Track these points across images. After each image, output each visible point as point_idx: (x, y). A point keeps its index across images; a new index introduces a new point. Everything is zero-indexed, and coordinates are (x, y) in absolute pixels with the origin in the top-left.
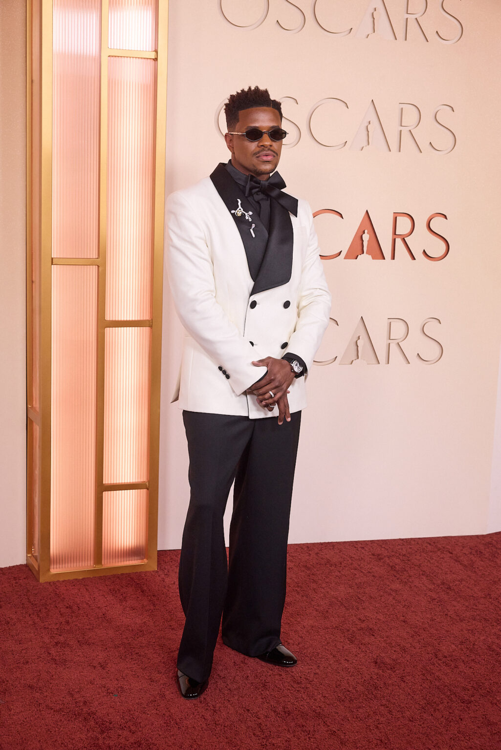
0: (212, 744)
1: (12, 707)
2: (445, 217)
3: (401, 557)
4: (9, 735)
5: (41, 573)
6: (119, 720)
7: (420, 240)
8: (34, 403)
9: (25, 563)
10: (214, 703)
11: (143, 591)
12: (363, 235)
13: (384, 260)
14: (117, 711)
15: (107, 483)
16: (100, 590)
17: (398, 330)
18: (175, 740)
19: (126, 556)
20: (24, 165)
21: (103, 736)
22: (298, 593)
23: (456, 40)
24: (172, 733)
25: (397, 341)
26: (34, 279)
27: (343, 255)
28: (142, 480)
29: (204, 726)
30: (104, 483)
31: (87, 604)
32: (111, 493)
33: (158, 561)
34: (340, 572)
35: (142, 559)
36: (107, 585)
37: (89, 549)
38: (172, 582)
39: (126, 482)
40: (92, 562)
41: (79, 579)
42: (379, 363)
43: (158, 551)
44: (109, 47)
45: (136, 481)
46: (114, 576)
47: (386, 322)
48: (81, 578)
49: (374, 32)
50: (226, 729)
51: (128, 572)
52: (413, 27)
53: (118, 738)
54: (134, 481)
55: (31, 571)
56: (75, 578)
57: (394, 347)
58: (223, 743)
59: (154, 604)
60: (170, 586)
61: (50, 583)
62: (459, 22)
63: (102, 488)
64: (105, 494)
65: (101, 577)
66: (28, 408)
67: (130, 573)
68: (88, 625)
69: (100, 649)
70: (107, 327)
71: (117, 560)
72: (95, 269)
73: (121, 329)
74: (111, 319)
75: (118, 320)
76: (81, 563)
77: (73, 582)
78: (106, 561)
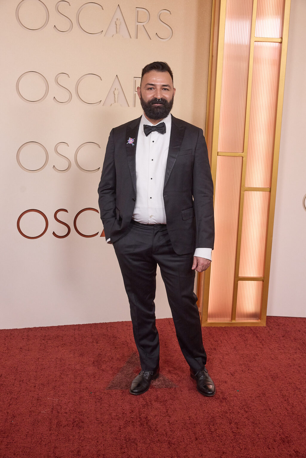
0: (290, 424)
1: (182, 390)
4: (180, 404)
5: (203, 321)
6: (239, 404)
10: (292, 402)
11: (257, 337)
14: (238, 399)
15: (241, 276)
16: (234, 334)
18: (269, 419)
19: (249, 317)
20: (206, 102)
21: (230, 412)
24: (268, 415)
28: (260, 276)
29: (286, 413)
30: (239, 276)
31: (226, 340)
32: (243, 282)
33: (266, 322)
35: (258, 320)
36: (237, 332)
37: (229, 311)
38: (274, 334)
39: (251, 276)
40: (230, 319)
43: (267, 316)
44: (256, 36)
45: (257, 276)
46: (242, 327)
48: (224, 326)
50: (299, 417)
51: (250, 326)
53: (238, 414)
54: (254, 276)
56: (221, 326)
58: (297, 425)
59: (263, 345)
60: (273, 335)
61: (207, 327)
63: (237, 278)
64: (240, 282)
65: (234, 327)
67: (250, 327)
68: (226, 352)
70: (246, 191)
71: (244, 319)
72: (241, 158)
73: (253, 192)
74: (248, 186)
75: (252, 187)
76: (224, 319)
77: (219, 328)
78: (238, 319)
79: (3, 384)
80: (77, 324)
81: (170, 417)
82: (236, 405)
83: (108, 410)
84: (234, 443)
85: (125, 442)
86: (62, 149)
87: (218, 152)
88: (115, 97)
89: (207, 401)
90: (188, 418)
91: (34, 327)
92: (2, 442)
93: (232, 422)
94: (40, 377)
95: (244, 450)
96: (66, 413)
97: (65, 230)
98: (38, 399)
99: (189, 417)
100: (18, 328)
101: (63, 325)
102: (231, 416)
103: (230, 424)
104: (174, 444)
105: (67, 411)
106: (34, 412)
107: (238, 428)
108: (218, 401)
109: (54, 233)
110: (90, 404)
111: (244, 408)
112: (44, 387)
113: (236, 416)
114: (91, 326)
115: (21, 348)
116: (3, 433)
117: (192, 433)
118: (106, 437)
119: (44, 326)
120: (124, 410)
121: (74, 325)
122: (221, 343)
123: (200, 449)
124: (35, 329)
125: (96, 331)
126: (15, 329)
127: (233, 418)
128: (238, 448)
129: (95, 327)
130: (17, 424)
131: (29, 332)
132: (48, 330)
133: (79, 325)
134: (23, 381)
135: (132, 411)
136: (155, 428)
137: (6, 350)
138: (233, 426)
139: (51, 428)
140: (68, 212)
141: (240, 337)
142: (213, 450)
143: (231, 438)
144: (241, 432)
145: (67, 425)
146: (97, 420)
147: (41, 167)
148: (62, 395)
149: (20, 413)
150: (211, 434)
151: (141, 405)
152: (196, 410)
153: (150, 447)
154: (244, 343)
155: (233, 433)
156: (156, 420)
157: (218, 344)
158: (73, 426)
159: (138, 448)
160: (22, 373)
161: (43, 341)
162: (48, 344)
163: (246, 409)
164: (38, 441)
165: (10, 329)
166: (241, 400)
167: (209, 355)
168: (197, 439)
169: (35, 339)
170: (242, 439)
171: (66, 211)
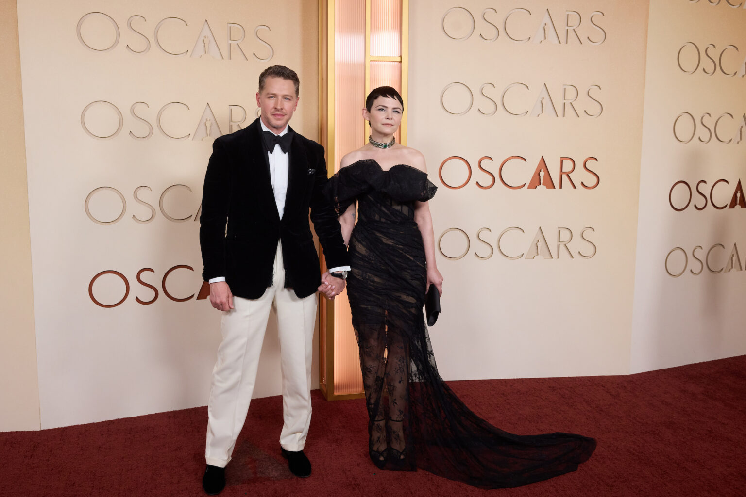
2: (596, 160)
3: (569, 389)
5: (328, 394)
6: (374, 490)
7: (579, 176)
9: (318, 388)
12: (541, 173)
13: (554, 189)
17: (565, 236)
22: (497, 411)
23: (602, 41)
25: (565, 243)
27: (527, 186)
31: (358, 415)
34: (526, 398)
42: (552, 258)
44: (371, 55)
47: (557, 230)
48: (354, 399)
49: (545, 39)
52: (571, 34)
55: (322, 393)
56: (350, 398)
57: (562, 248)
61: (334, 401)
62: (603, 30)
68: (357, 429)
76: (355, 389)
77: (350, 401)
80: (172, 410)
91: (116, 420)
94: (125, 481)
97: (151, 295)
100: (96, 421)
101: (154, 413)
109: (137, 299)
119: (129, 417)
121: (169, 412)
122: (352, 419)
124: (118, 421)
125: (197, 417)
126: (91, 424)
129: (196, 412)
131: (110, 425)
132: (134, 421)
133: (175, 412)
134: (103, 488)
137: (79, 452)
140: (154, 272)
157: (348, 420)
160: (102, 477)
161: (129, 435)
162: (136, 438)
165: (85, 425)
166: (377, 484)
167: (337, 434)
169: (118, 434)
171: (152, 270)
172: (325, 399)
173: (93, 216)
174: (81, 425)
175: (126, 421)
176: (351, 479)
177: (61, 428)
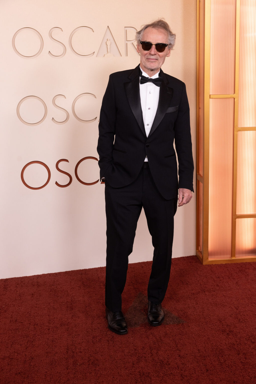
1: (190, 325)
4: (189, 339)
5: (204, 260)
6: (245, 336)
8: (200, 172)
9: (195, 254)
14: (244, 331)
15: (238, 214)
16: (234, 270)
19: (247, 253)
20: (195, 47)
21: (237, 343)
26: (200, 107)
30: (237, 214)
31: (228, 277)
32: (240, 220)
36: (238, 268)
37: (229, 249)
39: (248, 213)
40: (230, 256)
41: (224, 264)
45: (254, 213)
46: (242, 263)
53: (245, 345)
55: (198, 259)
56: (221, 263)
61: (208, 265)
63: (235, 217)
64: (238, 220)
65: (235, 263)
66: (198, 175)
67: (250, 262)
68: (228, 287)
69: (235, 299)
70: (239, 131)
71: (243, 255)
72: (232, 100)
73: (246, 132)
74: (241, 127)
75: (245, 127)
76: (224, 256)
77: (220, 266)
78: (237, 255)
79: (18, 329)
80: (84, 269)
81: (181, 351)
82: (242, 337)
83: (120, 348)
84: (244, 372)
85: (139, 376)
86: (59, 102)
87: (210, 95)
88: (108, 48)
89: (214, 335)
90: (197, 352)
91: (43, 274)
92: (23, 382)
93: (240, 353)
94: (53, 320)
95: (254, 378)
96: (81, 352)
97: (67, 180)
98: (53, 341)
99: (198, 350)
100: (28, 276)
101: (70, 270)
102: (239, 347)
103: (238, 355)
104: (186, 376)
105: (81, 350)
106: (51, 353)
107: (246, 358)
108: (225, 334)
109: (57, 183)
110: (102, 343)
111: (251, 340)
112: (58, 329)
113: (243, 347)
114: (97, 269)
115: (33, 294)
116: (23, 374)
117: (203, 365)
118: (121, 372)
119: (52, 273)
120: (135, 346)
121: (80, 270)
122: (223, 279)
123: (211, 380)
125: (102, 274)
126: (25, 277)
127: (240, 349)
128: (248, 377)
129: (101, 271)
130: (36, 365)
131: (38, 279)
132: (56, 276)
134: (37, 325)
135: (143, 348)
136: (167, 361)
137: (18, 297)
138: (241, 356)
139: (67, 367)
141: (241, 273)
142: (224, 380)
143: (240, 368)
144: (249, 362)
145: (83, 363)
146: (111, 358)
147: (40, 120)
148: (75, 336)
149: (37, 355)
150: (221, 365)
151: (151, 342)
152: (204, 343)
153: (164, 380)
154: (246, 278)
155: (242, 363)
156: (168, 355)
157: (221, 280)
158: (89, 364)
159: (153, 381)
160: (36, 317)
161: (53, 286)
162: (58, 289)
163: (253, 341)
164: (57, 380)
165: (20, 277)
166: (247, 332)
167: (212, 291)
168: (207, 370)
169: (45, 285)
170: (251, 368)
171: (67, 161)
172: (202, 263)
173: (22, 118)
174: (18, 278)
175: (50, 276)
176: (226, 326)
177: (4, 279)
